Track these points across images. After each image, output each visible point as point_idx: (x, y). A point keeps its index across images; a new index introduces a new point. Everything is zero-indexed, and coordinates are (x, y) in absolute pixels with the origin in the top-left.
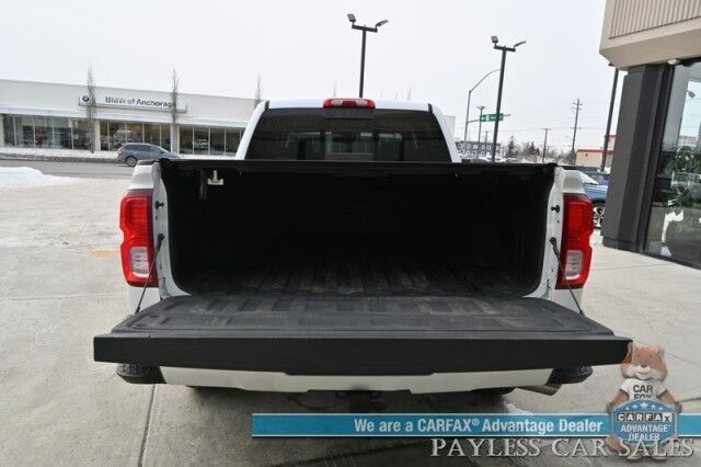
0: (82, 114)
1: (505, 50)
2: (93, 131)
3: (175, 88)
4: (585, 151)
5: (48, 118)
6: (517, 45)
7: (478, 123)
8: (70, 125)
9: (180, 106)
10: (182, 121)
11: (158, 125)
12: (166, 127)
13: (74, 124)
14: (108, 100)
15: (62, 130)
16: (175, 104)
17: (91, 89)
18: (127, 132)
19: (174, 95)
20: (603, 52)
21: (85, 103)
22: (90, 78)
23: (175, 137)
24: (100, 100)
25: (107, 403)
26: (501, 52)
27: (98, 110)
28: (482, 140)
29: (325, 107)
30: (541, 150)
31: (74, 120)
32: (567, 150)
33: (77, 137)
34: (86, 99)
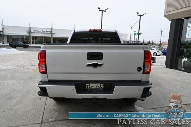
0: (28, 35)
1: (140, 16)
2: (30, 39)
3: (52, 27)
4: (164, 43)
5: (19, 36)
6: (144, 14)
7: (134, 36)
8: (24, 38)
9: (53, 32)
10: (54, 36)
11: (47, 37)
12: (49, 38)
13: (25, 37)
14: (34, 31)
15: (22, 39)
16: (52, 32)
17: (30, 28)
18: (39, 39)
19: (52, 29)
20: (165, 16)
21: (28, 32)
22: (30, 25)
23: (52, 40)
24: (32, 31)
25: (34, 104)
26: (139, 16)
27: (32, 33)
28: (135, 40)
29: (89, 31)
30: (152, 43)
31: (25, 36)
32: (159, 43)
33: (26, 41)
34: (28, 30)
